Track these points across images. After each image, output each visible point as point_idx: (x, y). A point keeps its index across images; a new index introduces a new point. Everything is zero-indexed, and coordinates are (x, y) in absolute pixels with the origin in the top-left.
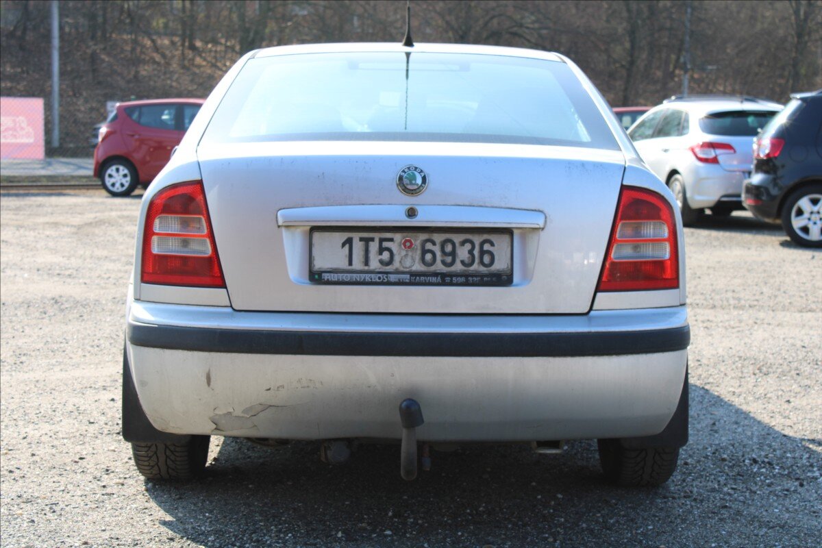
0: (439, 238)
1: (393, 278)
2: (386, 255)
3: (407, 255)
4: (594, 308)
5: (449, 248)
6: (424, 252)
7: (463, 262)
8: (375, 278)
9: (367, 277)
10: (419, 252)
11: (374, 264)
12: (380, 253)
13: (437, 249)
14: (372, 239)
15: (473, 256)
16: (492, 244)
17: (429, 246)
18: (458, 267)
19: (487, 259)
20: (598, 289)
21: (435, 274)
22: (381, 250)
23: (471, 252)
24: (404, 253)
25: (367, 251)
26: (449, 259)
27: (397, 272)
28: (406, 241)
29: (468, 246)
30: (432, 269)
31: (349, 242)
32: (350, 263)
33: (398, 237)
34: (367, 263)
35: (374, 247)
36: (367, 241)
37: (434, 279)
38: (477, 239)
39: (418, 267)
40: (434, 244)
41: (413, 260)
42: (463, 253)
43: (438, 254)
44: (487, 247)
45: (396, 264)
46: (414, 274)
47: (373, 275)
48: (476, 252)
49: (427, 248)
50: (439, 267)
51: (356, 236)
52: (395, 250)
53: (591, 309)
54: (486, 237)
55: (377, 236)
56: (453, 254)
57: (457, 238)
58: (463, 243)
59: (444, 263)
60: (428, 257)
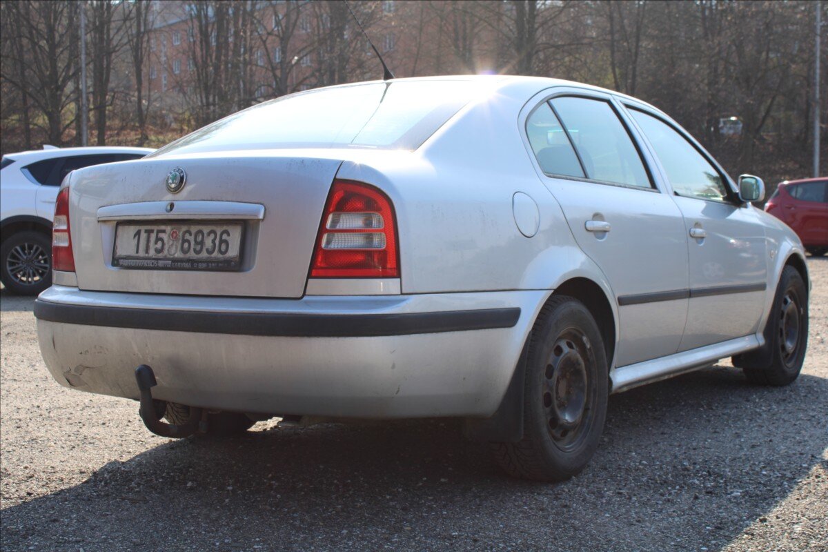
0: (194, 229)
1: (161, 263)
2: (159, 245)
3: (172, 245)
4: (307, 293)
5: (199, 238)
6: (184, 241)
7: (207, 250)
8: (150, 263)
9: (145, 263)
10: (180, 241)
11: (152, 253)
12: (156, 243)
13: (192, 239)
14: (152, 231)
15: (214, 244)
16: (228, 235)
17: (187, 236)
18: (204, 255)
19: (223, 247)
20: (310, 276)
21: (189, 260)
22: (158, 239)
23: (213, 241)
24: (171, 242)
25: (148, 241)
26: (198, 248)
27: (165, 259)
28: (174, 232)
29: (212, 236)
30: (188, 255)
31: (138, 233)
32: (137, 252)
33: (168, 229)
34: (147, 251)
35: (153, 237)
36: (149, 232)
37: (186, 265)
38: (219, 230)
39: (179, 255)
40: (191, 235)
41: (177, 249)
42: (208, 243)
43: (193, 243)
44: (225, 237)
45: (166, 252)
46: (175, 260)
47: (149, 261)
48: (217, 242)
49: (186, 238)
50: (192, 255)
51: (143, 228)
52: (166, 240)
53: (304, 295)
54: (225, 228)
55: (155, 228)
56: (202, 243)
57: (206, 229)
58: (209, 234)
59: (195, 251)
60: (186, 245)
